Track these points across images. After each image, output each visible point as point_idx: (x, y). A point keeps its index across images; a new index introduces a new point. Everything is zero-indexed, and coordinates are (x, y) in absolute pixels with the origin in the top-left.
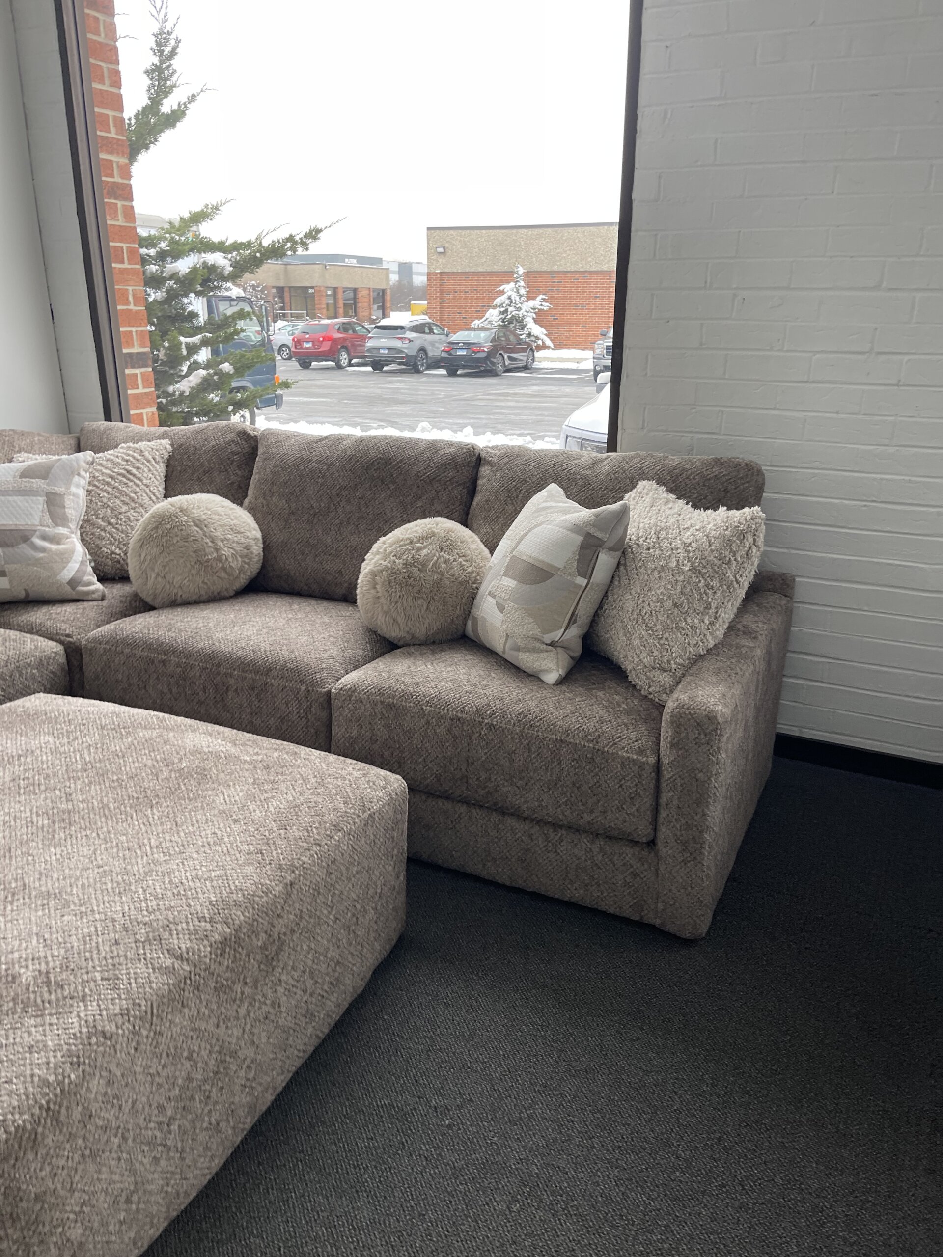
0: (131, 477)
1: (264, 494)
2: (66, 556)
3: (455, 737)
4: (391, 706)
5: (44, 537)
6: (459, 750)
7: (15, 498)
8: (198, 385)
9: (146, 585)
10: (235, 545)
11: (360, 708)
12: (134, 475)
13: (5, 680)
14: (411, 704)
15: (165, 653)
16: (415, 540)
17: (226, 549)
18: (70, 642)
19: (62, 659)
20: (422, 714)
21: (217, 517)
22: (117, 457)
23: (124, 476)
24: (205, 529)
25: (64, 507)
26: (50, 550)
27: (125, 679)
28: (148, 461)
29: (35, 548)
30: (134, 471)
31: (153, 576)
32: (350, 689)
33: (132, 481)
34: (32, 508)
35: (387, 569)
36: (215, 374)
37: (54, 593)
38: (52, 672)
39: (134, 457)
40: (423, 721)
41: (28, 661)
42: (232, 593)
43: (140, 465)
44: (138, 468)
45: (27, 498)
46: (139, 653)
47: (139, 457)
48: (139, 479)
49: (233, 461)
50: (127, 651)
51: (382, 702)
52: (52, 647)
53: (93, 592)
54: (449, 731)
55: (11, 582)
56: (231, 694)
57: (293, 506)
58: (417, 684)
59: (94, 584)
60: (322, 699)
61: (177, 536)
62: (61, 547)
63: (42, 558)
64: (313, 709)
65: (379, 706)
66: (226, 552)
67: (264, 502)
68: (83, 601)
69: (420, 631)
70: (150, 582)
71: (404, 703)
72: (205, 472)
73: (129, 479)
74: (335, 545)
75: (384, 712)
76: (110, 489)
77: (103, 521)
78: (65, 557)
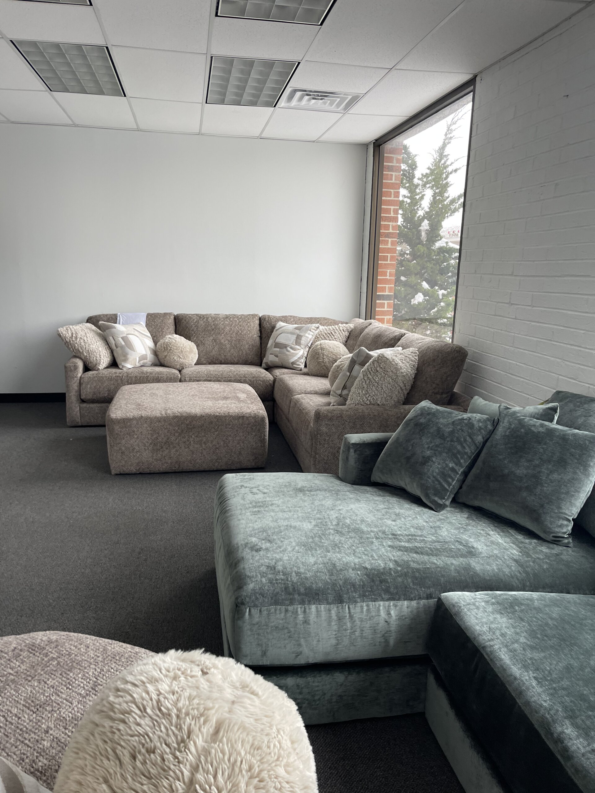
5: (291, 348)
7: (290, 335)
25: (302, 340)
26: (290, 352)
34: (292, 338)
37: (287, 365)
53: (298, 368)
59: (301, 365)
63: (288, 354)
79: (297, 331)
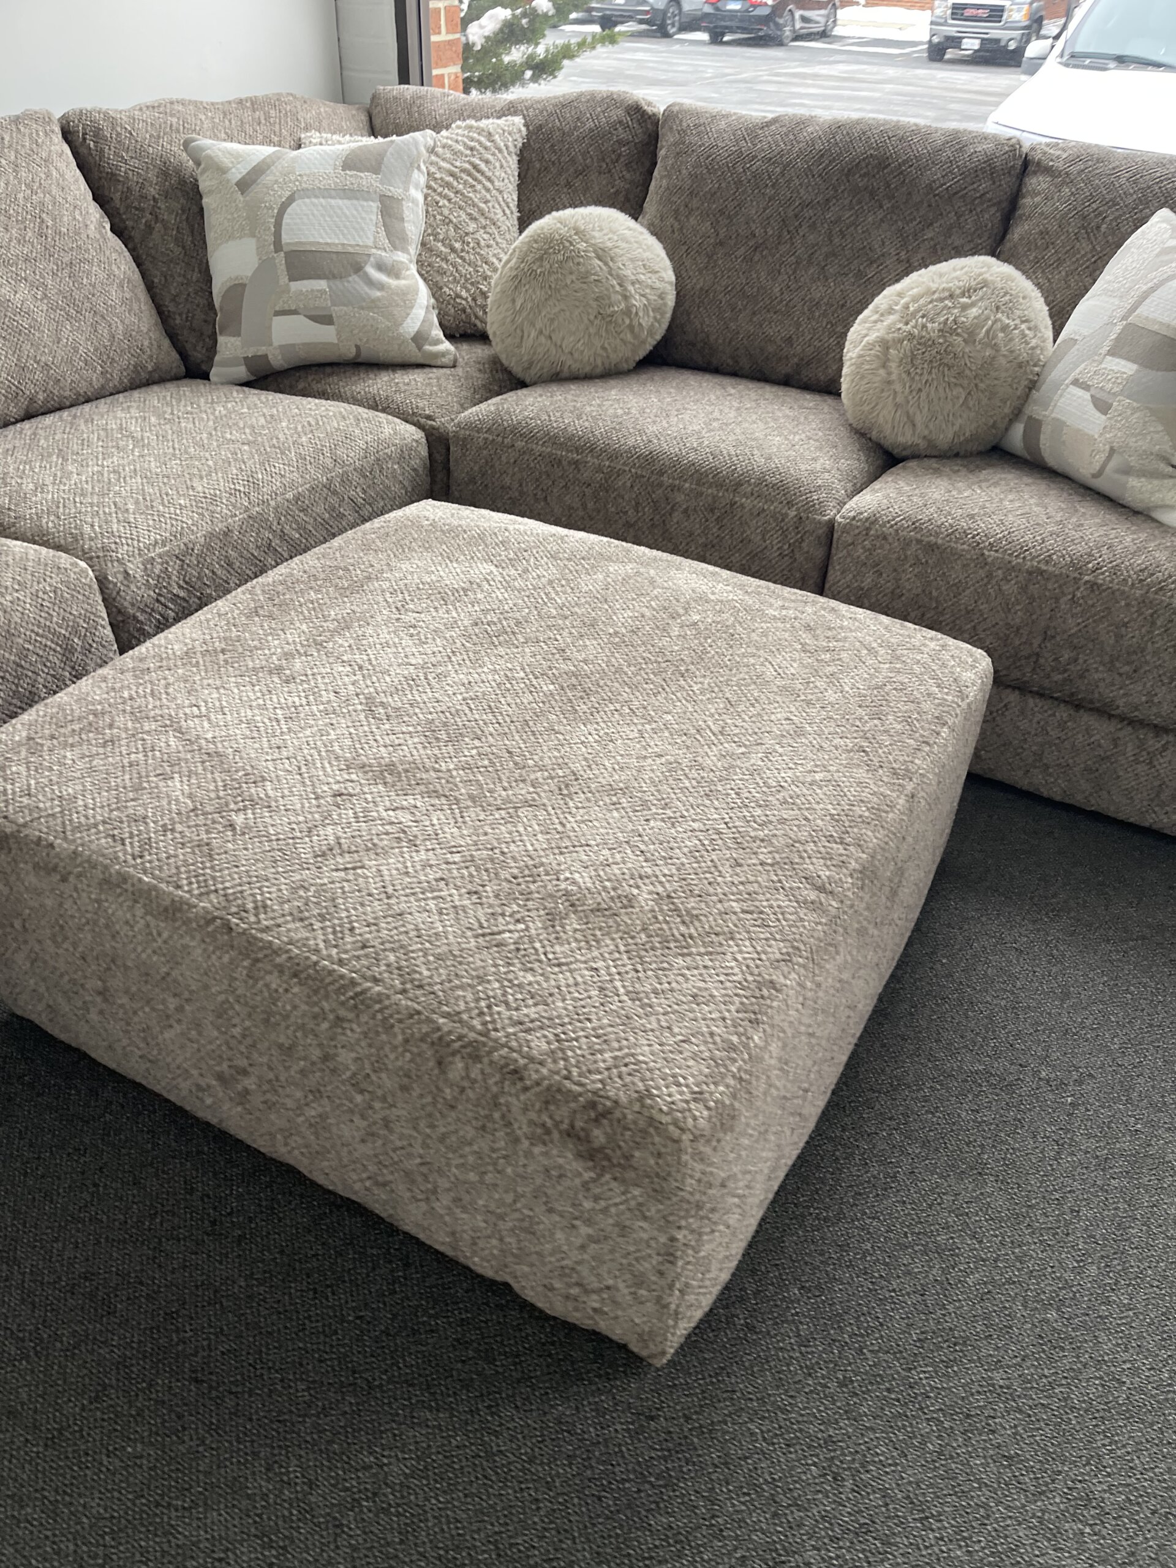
0: (478, 175)
1: (677, 211)
2: (409, 297)
3: (1032, 599)
4: (931, 548)
5: (380, 267)
6: (1034, 617)
7: (340, 202)
8: (496, 34)
9: (519, 346)
10: (648, 291)
11: (882, 547)
12: (483, 174)
13: (365, 477)
14: (965, 547)
15: (578, 450)
16: (958, 292)
17: (637, 297)
18: (433, 428)
19: (424, 452)
20: (982, 561)
21: (624, 245)
22: (457, 141)
23: (470, 174)
24: (611, 264)
25: (403, 220)
26: (389, 288)
27: (516, 485)
28: (500, 151)
29: (370, 282)
30: (483, 166)
31: (533, 334)
32: (867, 519)
33: (480, 182)
34: (362, 218)
35: (911, 336)
36: (524, 15)
37: (392, 353)
38: (414, 470)
39: (480, 143)
40: (982, 573)
41: (388, 451)
42: (632, 365)
43: (490, 157)
44: (487, 162)
45: (355, 202)
46: (538, 449)
47: (489, 144)
48: (489, 179)
49: (620, 155)
50: (520, 444)
51: (919, 541)
52: (411, 433)
53: (443, 354)
54: (1024, 589)
55: (338, 333)
56: (677, 516)
57: (723, 232)
58: (972, 516)
59: (442, 342)
60: (820, 531)
61: (571, 273)
62: (403, 282)
63: (379, 299)
64: (804, 545)
65: (914, 547)
66: (637, 302)
67: (676, 225)
68: (430, 366)
69: (945, 437)
70: (528, 343)
71: (953, 544)
72: (578, 173)
73: (475, 179)
74: (786, 297)
75: (921, 556)
76: (452, 195)
77: (444, 245)
78: (406, 299)
79: (368, 179)
